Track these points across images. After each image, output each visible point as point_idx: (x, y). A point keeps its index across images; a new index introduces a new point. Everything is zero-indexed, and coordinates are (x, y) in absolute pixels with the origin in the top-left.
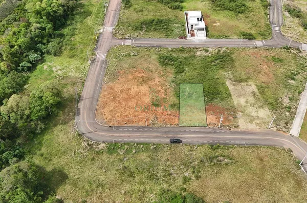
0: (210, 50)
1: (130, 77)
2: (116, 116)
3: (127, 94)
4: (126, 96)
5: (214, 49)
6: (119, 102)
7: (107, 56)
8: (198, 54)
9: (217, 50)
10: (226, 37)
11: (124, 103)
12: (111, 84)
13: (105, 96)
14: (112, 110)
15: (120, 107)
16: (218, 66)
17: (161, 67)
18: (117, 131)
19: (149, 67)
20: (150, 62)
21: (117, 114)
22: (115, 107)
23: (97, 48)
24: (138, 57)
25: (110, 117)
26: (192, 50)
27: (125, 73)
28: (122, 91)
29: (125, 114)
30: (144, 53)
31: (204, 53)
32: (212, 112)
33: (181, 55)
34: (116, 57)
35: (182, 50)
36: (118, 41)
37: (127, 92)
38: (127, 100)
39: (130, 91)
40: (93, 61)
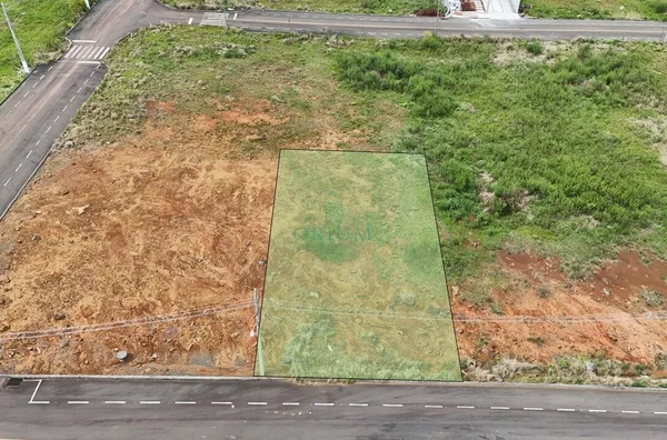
0: (549, 47)
1: (202, 124)
2: (71, 312)
3: (170, 195)
4: (161, 204)
5: (563, 47)
6: (115, 233)
7: (112, 55)
8: (502, 58)
9: (576, 49)
11: (139, 240)
12: (95, 150)
13: (42, 201)
14: (57, 277)
15: (114, 260)
17: (348, 93)
18: (56, 414)
19: (292, 93)
20: (299, 79)
21: (87, 301)
22: (86, 256)
23: (77, 31)
24: (247, 61)
25: (35, 314)
27: (178, 110)
28: (142, 184)
29: (135, 302)
30: (277, 50)
31: (523, 56)
32: (650, 296)
33: (431, 61)
34: (150, 59)
36: (173, 14)
37: (169, 184)
38: (158, 223)
39: (187, 181)
40: (42, 68)
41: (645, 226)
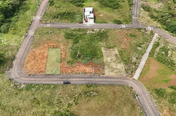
0: (95, 30)
1: (46, 45)
2: (34, 69)
3: (43, 56)
4: (42, 57)
5: (97, 30)
6: (37, 60)
7: (35, 33)
8: (88, 32)
9: (99, 30)
10: (106, 23)
11: (40, 61)
12: (34, 50)
13: (29, 57)
14: (32, 65)
15: (37, 63)
16: (98, 39)
17: (65, 40)
18: (33, 77)
19: (58, 40)
20: (59, 37)
21: (35, 67)
22: (34, 63)
23: (29, 29)
24: (53, 34)
25: (30, 69)
26: (85, 30)
27: (44, 43)
28: (40, 54)
29: (40, 67)
30: (57, 31)
31: (91, 32)
32: (91, 66)
33: (78, 33)
34: (39, 34)
35: (79, 30)
36: (42, 25)
37: (42, 54)
38: (41, 59)
39: (44, 54)
40: (26, 36)
41: (94, 58)
